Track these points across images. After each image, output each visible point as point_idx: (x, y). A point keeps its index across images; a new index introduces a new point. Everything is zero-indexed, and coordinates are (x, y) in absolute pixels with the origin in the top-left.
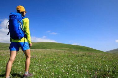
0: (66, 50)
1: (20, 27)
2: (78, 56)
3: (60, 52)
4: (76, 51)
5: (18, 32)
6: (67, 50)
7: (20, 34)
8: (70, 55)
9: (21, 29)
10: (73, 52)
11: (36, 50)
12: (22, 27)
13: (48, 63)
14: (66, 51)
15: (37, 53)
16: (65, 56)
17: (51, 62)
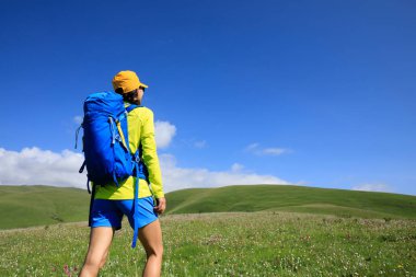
0: (329, 212)
1: (115, 137)
2: (391, 239)
3: (309, 222)
4: (376, 216)
5: (109, 157)
6: (336, 213)
7: (118, 164)
8: (353, 231)
9: (121, 144)
10: (362, 221)
11: (218, 214)
12: (123, 140)
13: (268, 265)
14: (329, 217)
15: (221, 225)
16: (328, 237)
17: (276, 263)
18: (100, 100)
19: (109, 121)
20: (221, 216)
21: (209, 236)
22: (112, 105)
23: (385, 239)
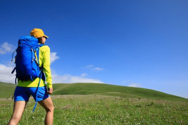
0: (118, 95)
1: (33, 58)
2: (140, 106)
3: (109, 99)
4: (135, 97)
5: (29, 67)
6: (121, 96)
7: (33, 71)
8: (126, 104)
9: (36, 62)
10: (130, 99)
11: (70, 95)
12: (37, 60)
13: (90, 118)
14: (118, 97)
15: (71, 100)
16: (117, 106)
17: (94, 117)
18: (27, 40)
19: (31, 51)
20: (71, 96)
21: (65, 105)
22: (33, 43)
23: (137, 106)
